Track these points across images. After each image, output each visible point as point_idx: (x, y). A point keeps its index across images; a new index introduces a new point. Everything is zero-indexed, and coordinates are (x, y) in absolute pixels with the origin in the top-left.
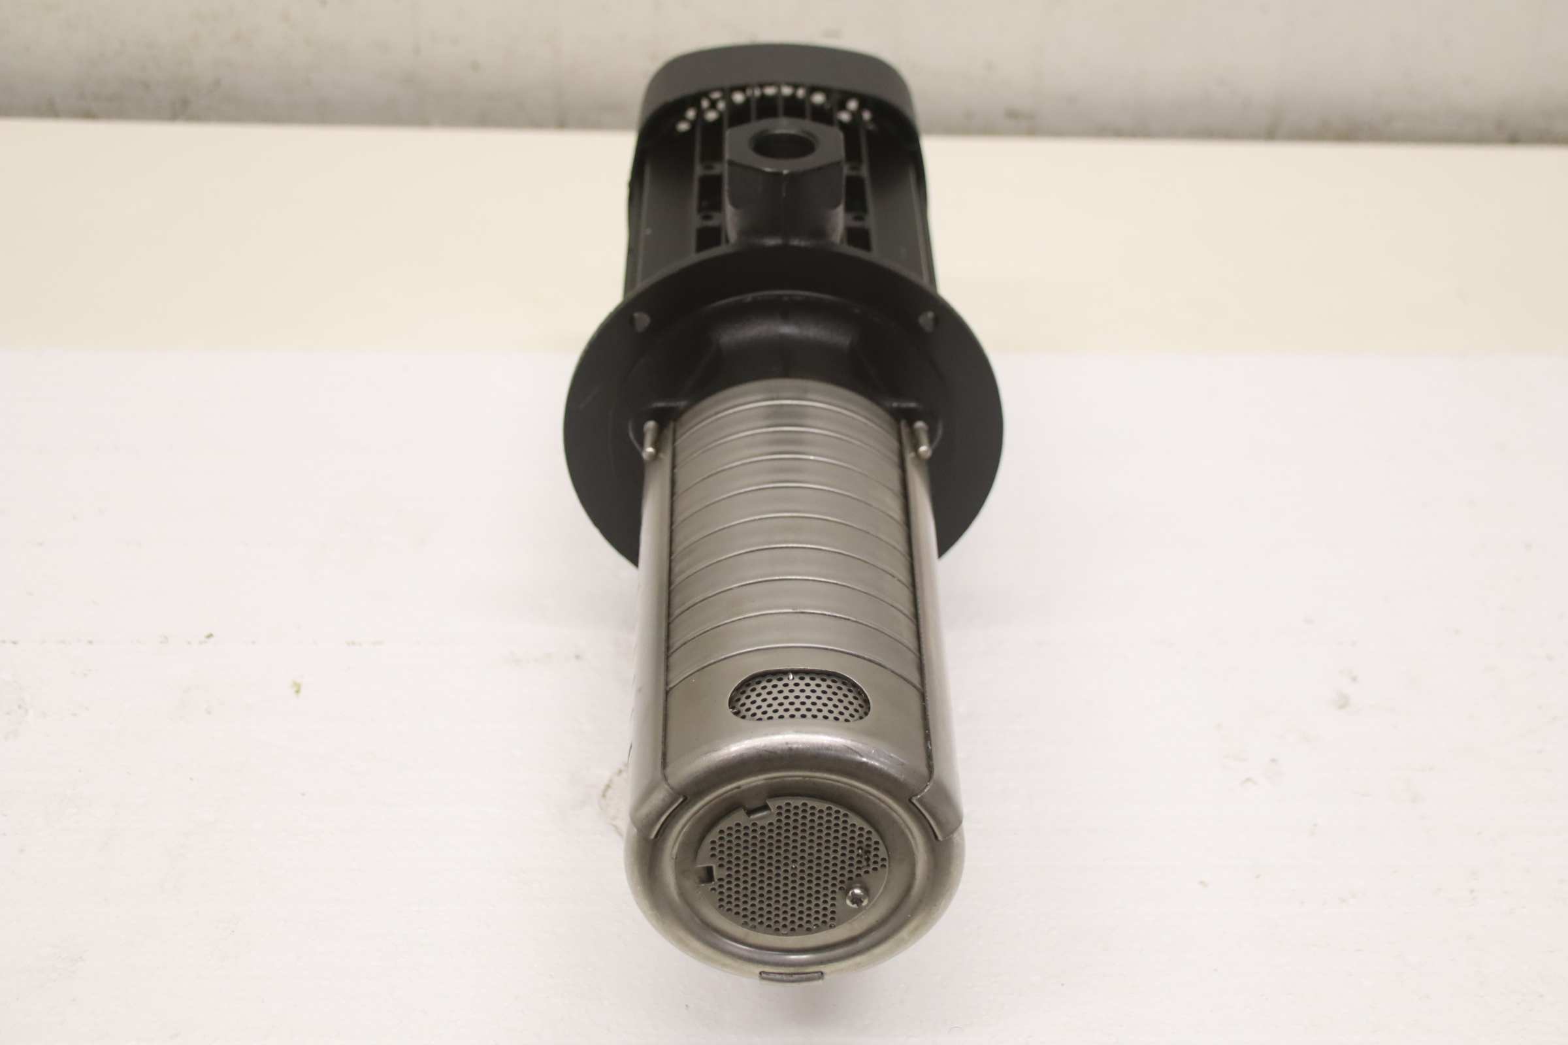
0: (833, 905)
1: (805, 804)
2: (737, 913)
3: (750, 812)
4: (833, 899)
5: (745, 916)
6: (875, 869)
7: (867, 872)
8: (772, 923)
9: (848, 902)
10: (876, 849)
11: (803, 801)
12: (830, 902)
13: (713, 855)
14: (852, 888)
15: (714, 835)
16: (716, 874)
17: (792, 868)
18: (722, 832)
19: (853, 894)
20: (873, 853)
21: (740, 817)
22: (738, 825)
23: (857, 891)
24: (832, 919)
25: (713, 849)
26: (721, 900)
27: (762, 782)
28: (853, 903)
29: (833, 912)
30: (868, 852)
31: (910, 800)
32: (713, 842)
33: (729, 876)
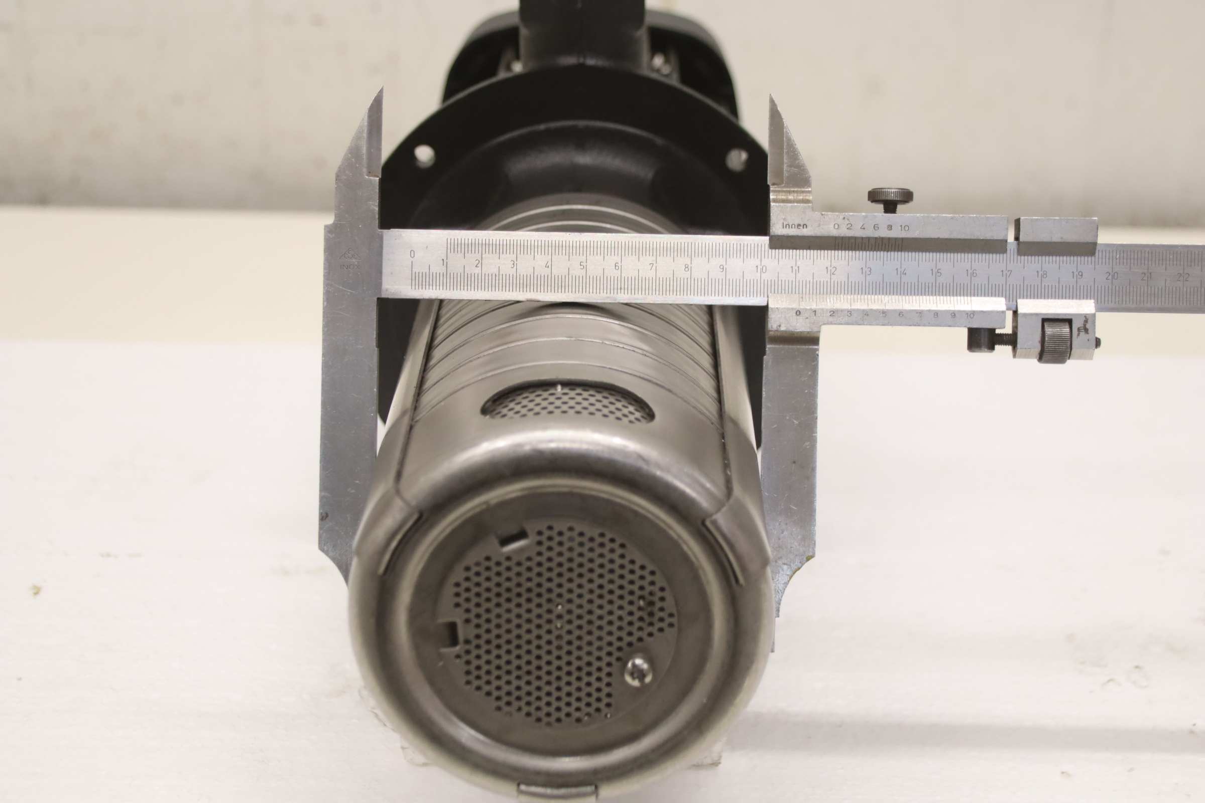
0: (609, 684)
1: (571, 529)
2: (489, 694)
3: (505, 541)
4: (609, 674)
5: (498, 698)
6: (661, 630)
7: (650, 635)
8: (532, 709)
9: (628, 679)
10: (662, 599)
11: (569, 525)
12: (606, 680)
13: (457, 605)
14: (631, 656)
15: (458, 574)
16: (462, 633)
17: (557, 628)
18: (468, 569)
19: (634, 665)
20: (659, 604)
21: (490, 547)
22: (488, 559)
23: (639, 661)
24: (608, 705)
25: (457, 595)
26: (468, 673)
27: (519, 494)
28: (634, 678)
29: (609, 695)
30: (651, 603)
31: (703, 523)
32: (457, 585)
33: (478, 637)
